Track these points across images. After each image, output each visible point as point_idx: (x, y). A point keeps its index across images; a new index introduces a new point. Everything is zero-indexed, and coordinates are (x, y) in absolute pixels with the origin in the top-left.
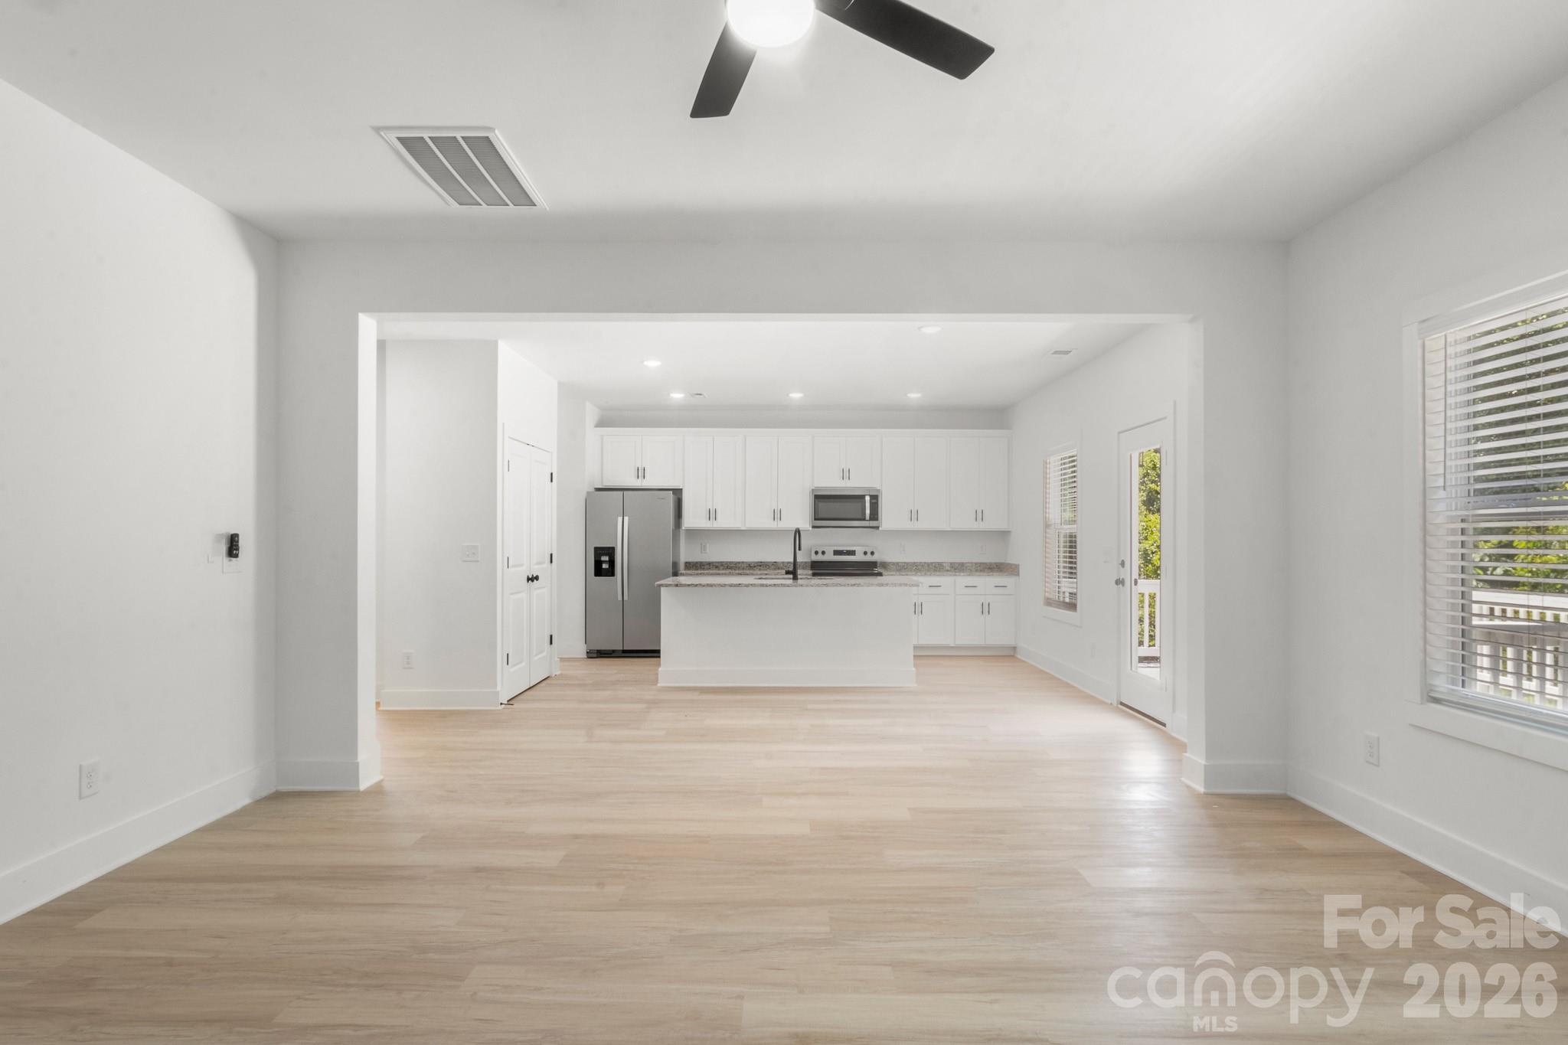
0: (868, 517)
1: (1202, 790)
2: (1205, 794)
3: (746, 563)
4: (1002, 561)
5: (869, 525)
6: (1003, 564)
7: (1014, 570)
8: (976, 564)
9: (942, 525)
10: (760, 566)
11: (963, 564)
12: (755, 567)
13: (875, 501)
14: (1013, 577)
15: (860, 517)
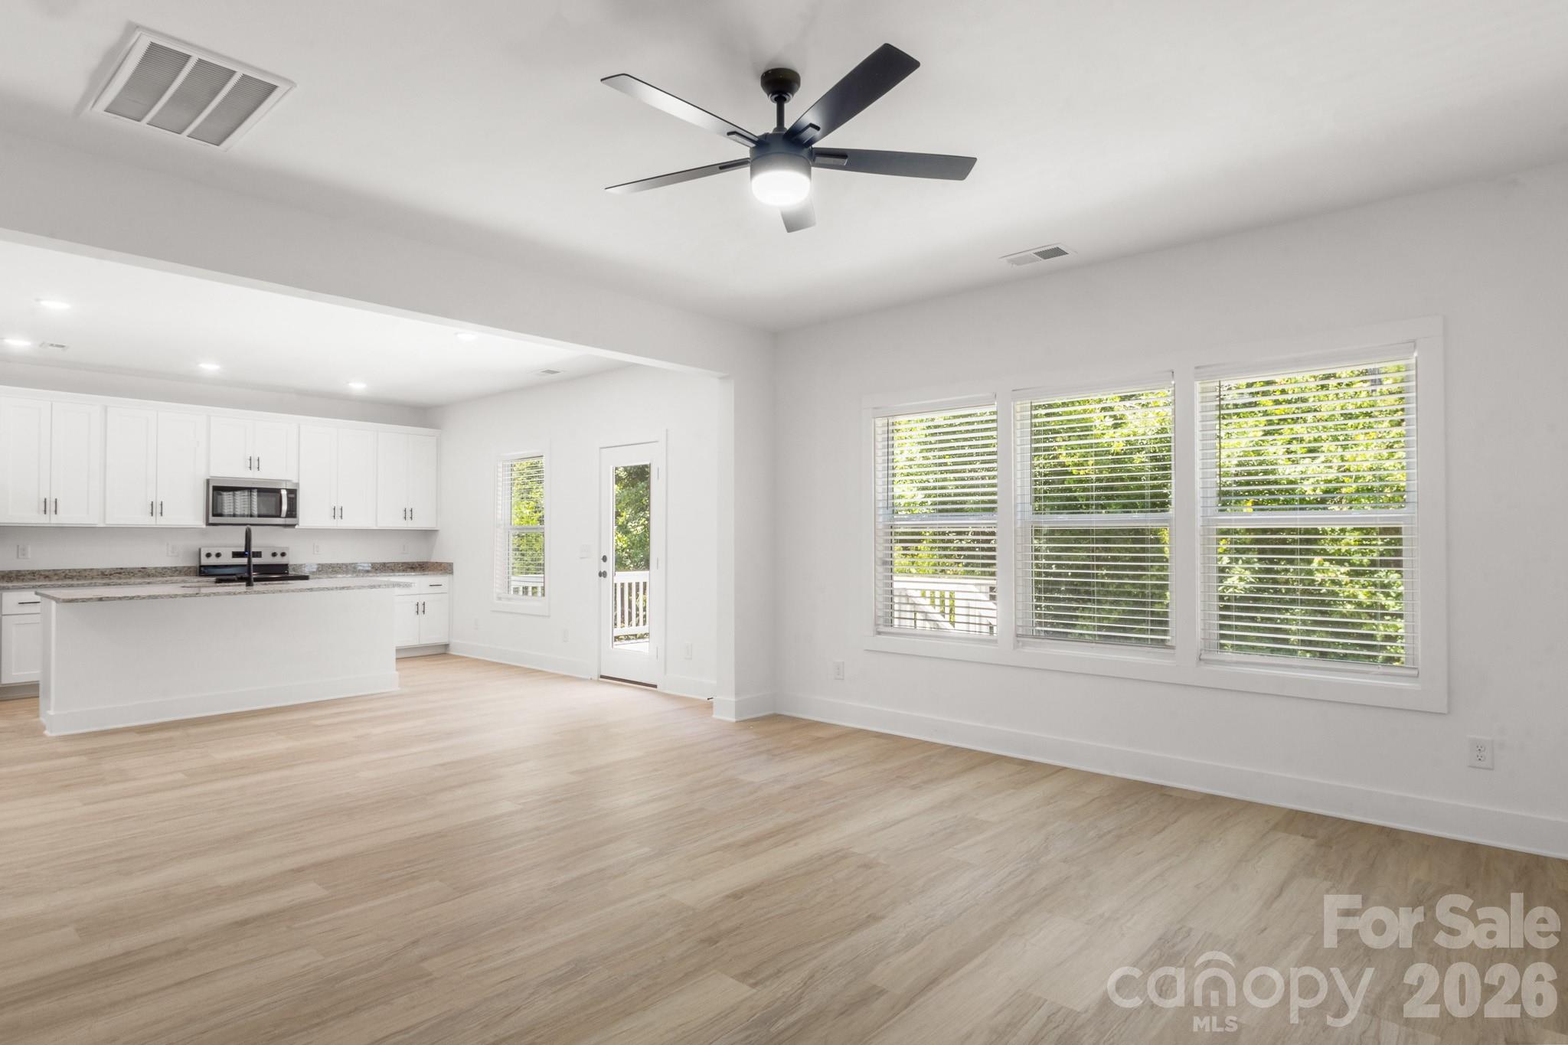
0: (284, 512)
1: (734, 720)
2: (737, 722)
3: (97, 570)
4: (425, 560)
5: (284, 523)
6: (427, 563)
7: (445, 568)
8: (398, 563)
9: (369, 524)
10: (120, 573)
11: (384, 564)
12: (111, 575)
13: (292, 496)
14: (448, 576)
15: (273, 513)
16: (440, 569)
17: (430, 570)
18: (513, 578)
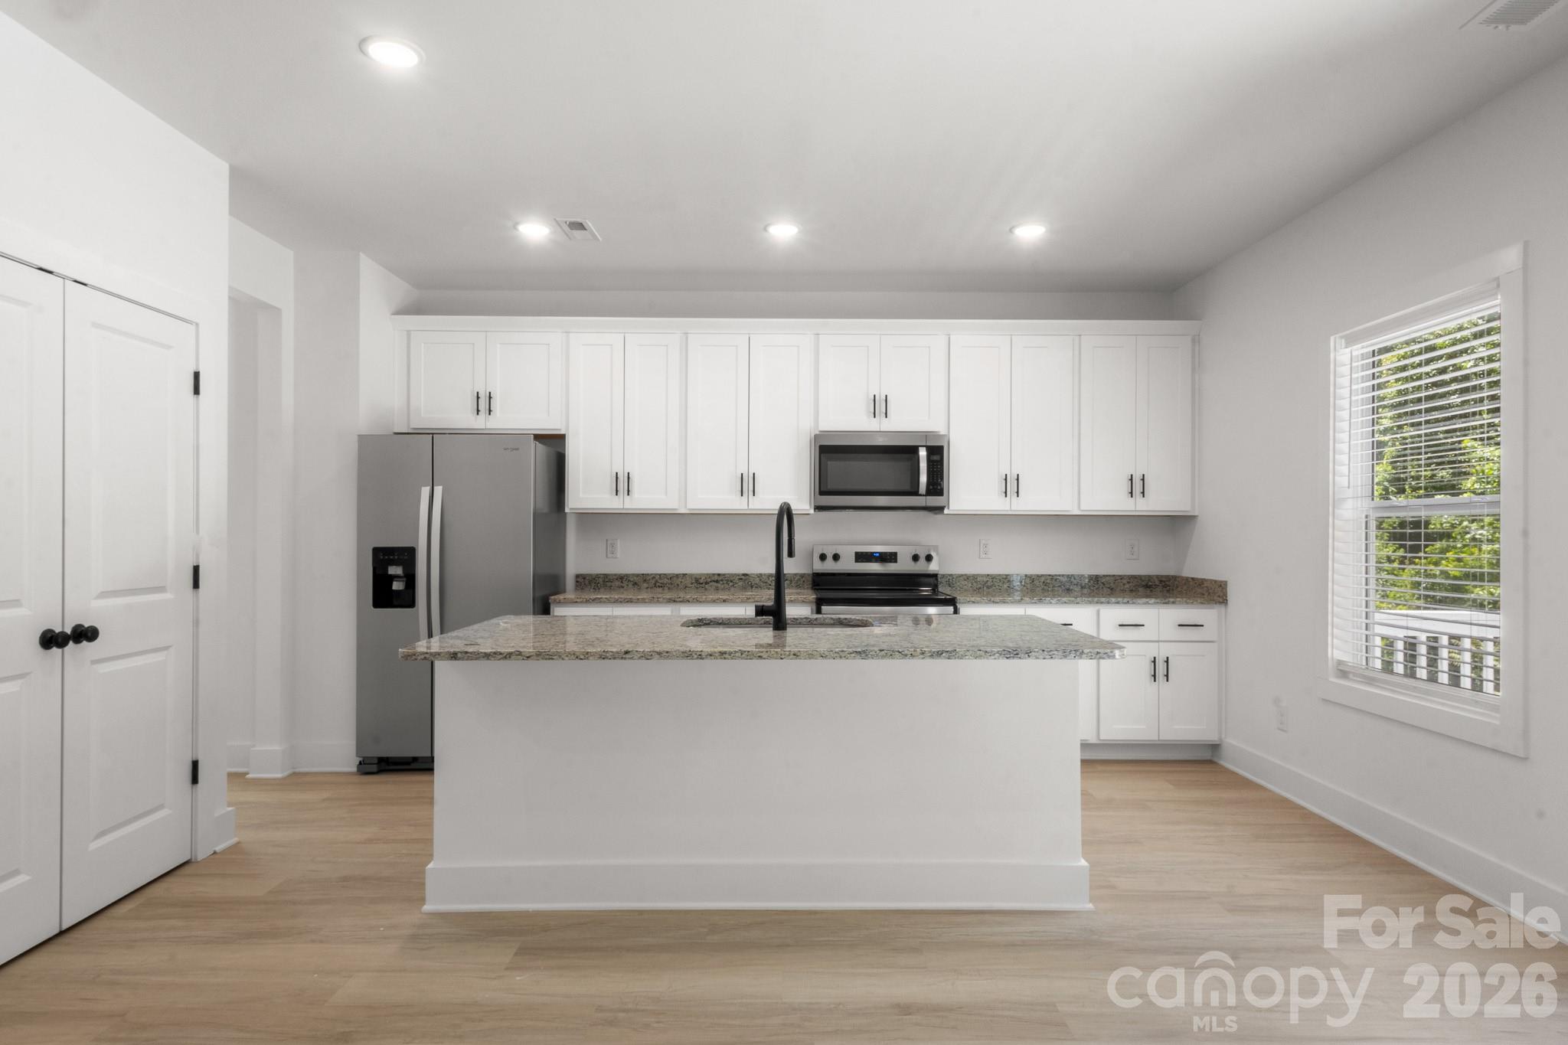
0: (922, 489)
3: (691, 575)
4: (1172, 573)
5: (924, 504)
6: (1175, 578)
7: (1212, 592)
8: (1122, 577)
9: (1066, 505)
10: (717, 581)
11: (1096, 579)
12: (706, 583)
13: (936, 458)
14: (1217, 606)
15: (907, 487)
16: (1199, 591)
17: (1180, 592)
18: (1378, 617)
